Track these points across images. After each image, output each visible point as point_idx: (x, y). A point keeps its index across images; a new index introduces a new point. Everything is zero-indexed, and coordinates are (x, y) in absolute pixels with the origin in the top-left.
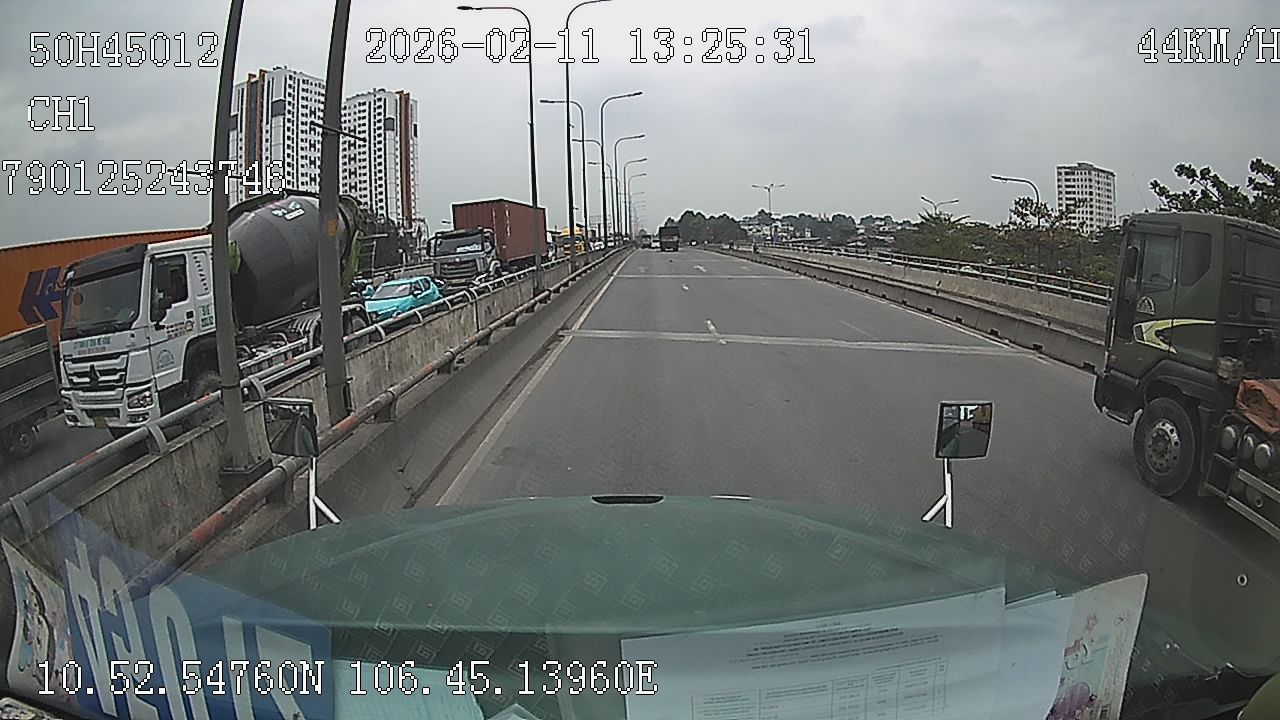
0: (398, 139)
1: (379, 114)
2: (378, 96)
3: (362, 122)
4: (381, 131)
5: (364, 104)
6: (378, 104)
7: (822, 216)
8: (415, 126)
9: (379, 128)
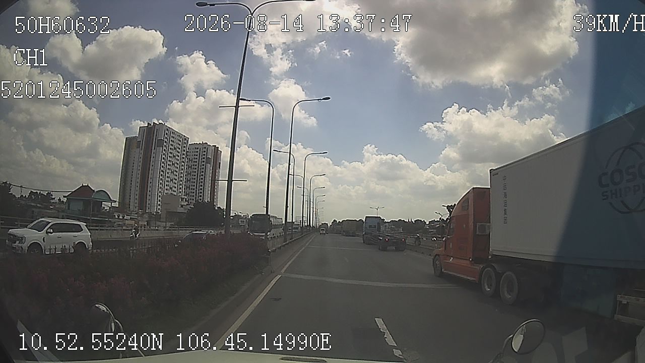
0: (211, 168)
1: (204, 155)
2: (204, 146)
3: (196, 157)
4: (204, 163)
5: (198, 148)
6: (204, 150)
7: (410, 221)
8: (220, 163)
9: (204, 162)
